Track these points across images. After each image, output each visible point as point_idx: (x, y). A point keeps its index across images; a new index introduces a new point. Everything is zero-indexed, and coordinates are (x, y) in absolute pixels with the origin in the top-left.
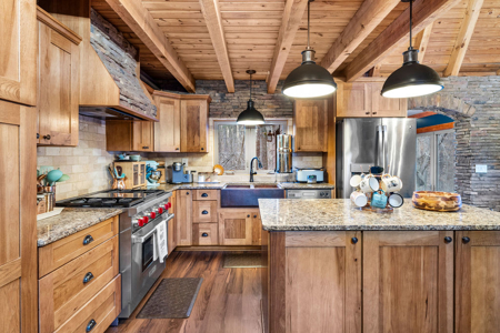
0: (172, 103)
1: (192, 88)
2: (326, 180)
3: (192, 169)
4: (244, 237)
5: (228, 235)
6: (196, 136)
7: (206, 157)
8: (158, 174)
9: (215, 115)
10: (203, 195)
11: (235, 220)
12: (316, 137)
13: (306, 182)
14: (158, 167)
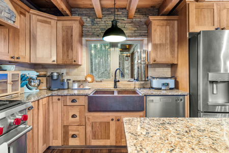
0: (49, 23)
1: (68, 12)
2: (177, 87)
3: (68, 77)
4: (108, 138)
5: (95, 137)
6: (70, 51)
7: (80, 68)
8: (37, 82)
9: (87, 36)
10: (73, 101)
11: (101, 123)
12: (168, 51)
13: (160, 89)
14: (38, 76)
